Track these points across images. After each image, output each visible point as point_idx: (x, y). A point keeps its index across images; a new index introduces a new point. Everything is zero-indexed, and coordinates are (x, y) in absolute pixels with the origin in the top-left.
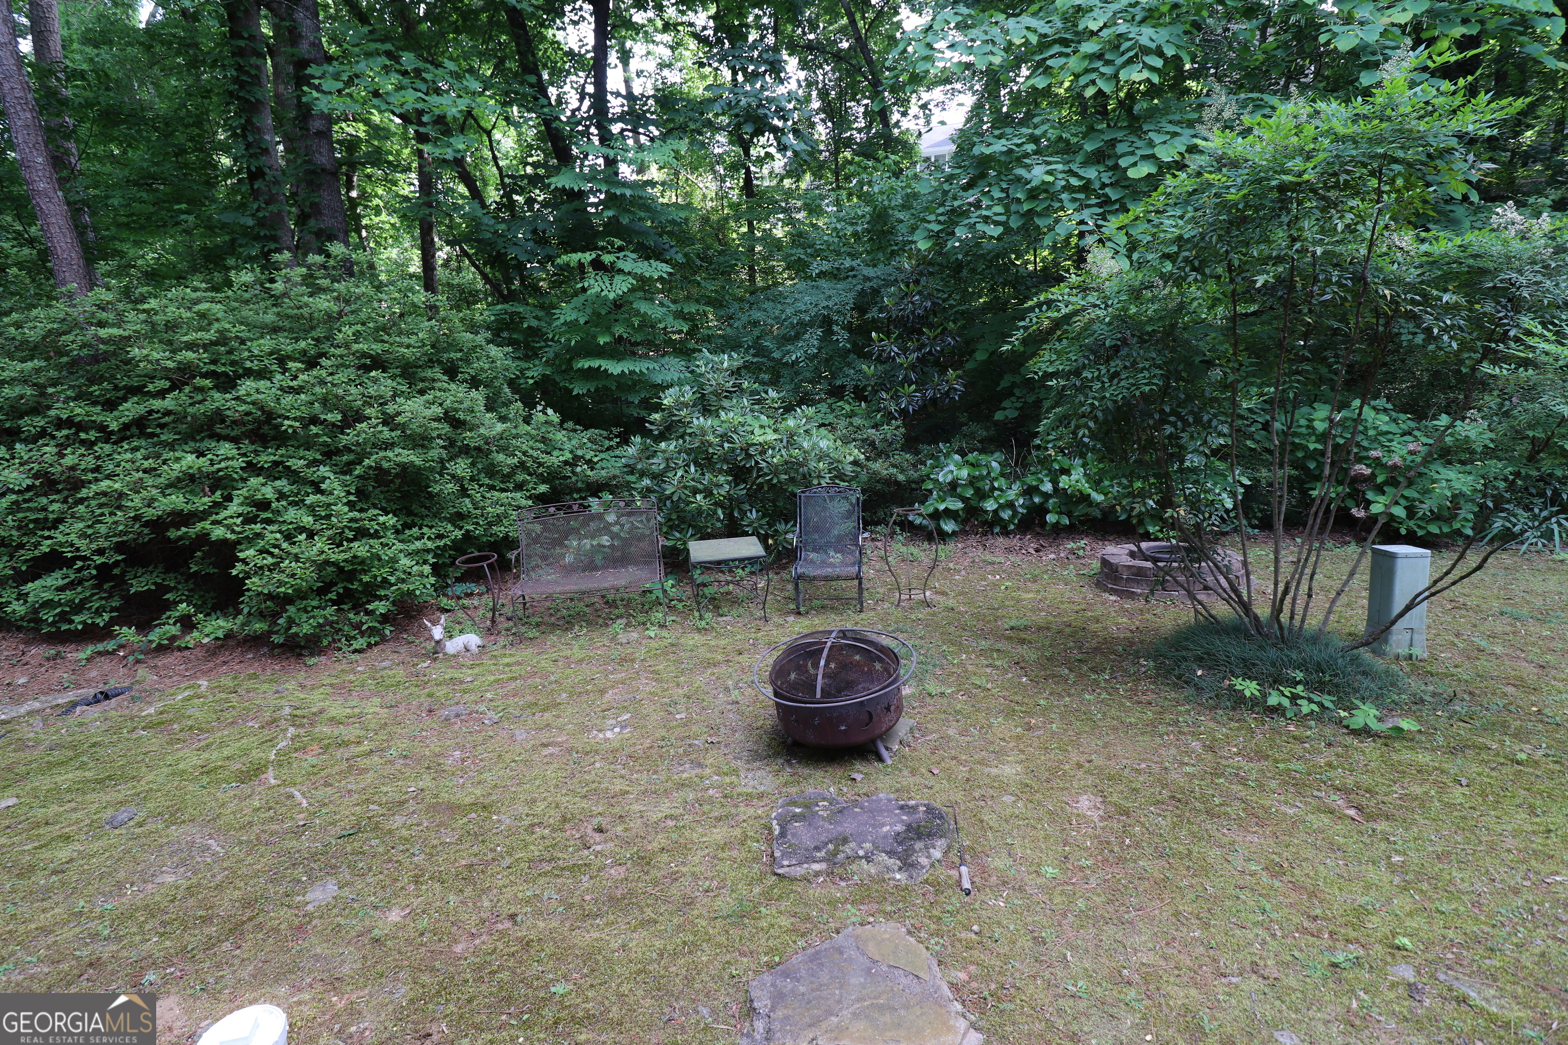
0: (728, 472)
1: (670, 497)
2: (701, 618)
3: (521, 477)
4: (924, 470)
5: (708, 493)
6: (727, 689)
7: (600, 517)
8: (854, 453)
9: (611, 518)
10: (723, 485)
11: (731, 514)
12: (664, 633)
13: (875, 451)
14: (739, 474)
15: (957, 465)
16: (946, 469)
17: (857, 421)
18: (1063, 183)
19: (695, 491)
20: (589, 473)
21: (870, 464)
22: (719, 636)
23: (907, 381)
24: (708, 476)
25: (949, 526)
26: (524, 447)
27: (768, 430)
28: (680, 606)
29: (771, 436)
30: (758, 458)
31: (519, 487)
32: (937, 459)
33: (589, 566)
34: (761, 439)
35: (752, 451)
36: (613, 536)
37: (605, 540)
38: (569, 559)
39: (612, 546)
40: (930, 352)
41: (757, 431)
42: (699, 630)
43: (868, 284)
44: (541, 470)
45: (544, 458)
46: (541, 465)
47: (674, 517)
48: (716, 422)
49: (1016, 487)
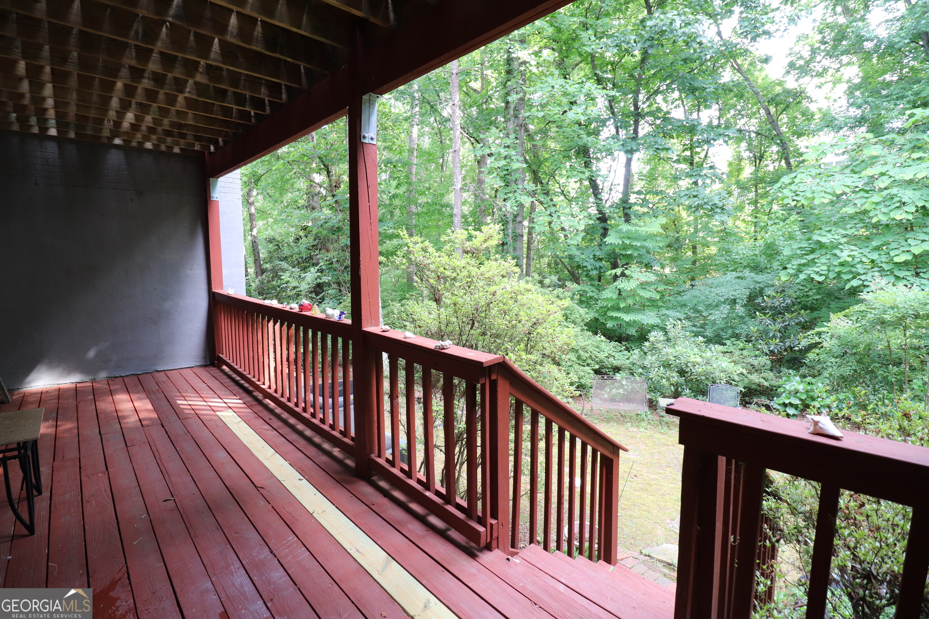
0: (678, 372)
1: (651, 379)
2: (662, 428)
3: (589, 361)
4: (781, 382)
5: (668, 379)
6: (673, 454)
7: (620, 382)
8: (740, 369)
9: (624, 382)
10: (675, 378)
11: (677, 389)
12: (646, 431)
13: (753, 369)
14: (682, 373)
15: (797, 382)
16: (792, 383)
17: (745, 353)
18: (859, 260)
19: (662, 378)
20: (614, 362)
21: (749, 375)
22: (669, 437)
23: (774, 336)
24: (668, 372)
25: (791, 411)
26: (591, 350)
27: (697, 356)
28: (652, 423)
29: (699, 360)
30: (692, 368)
31: (588, 365)
32: (789, 377)
33: (613, 400)
34: (694, 360)
35: (689, 365)
36: (624, 390)
37: (621, 391)
38: (606, 396)
39: (624, 394)
40: (789, 324)
41: (692, 356)
42: (661, 433)
43: (758, 285)
44: (597, 359)
45: (598, 355)
46: (597, 357)
47: (652, 387)
48: (674, 350)
49: (833, 398)
